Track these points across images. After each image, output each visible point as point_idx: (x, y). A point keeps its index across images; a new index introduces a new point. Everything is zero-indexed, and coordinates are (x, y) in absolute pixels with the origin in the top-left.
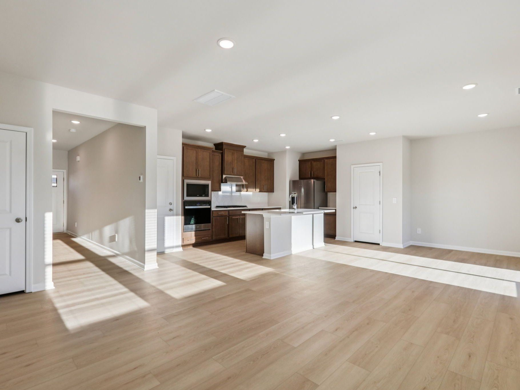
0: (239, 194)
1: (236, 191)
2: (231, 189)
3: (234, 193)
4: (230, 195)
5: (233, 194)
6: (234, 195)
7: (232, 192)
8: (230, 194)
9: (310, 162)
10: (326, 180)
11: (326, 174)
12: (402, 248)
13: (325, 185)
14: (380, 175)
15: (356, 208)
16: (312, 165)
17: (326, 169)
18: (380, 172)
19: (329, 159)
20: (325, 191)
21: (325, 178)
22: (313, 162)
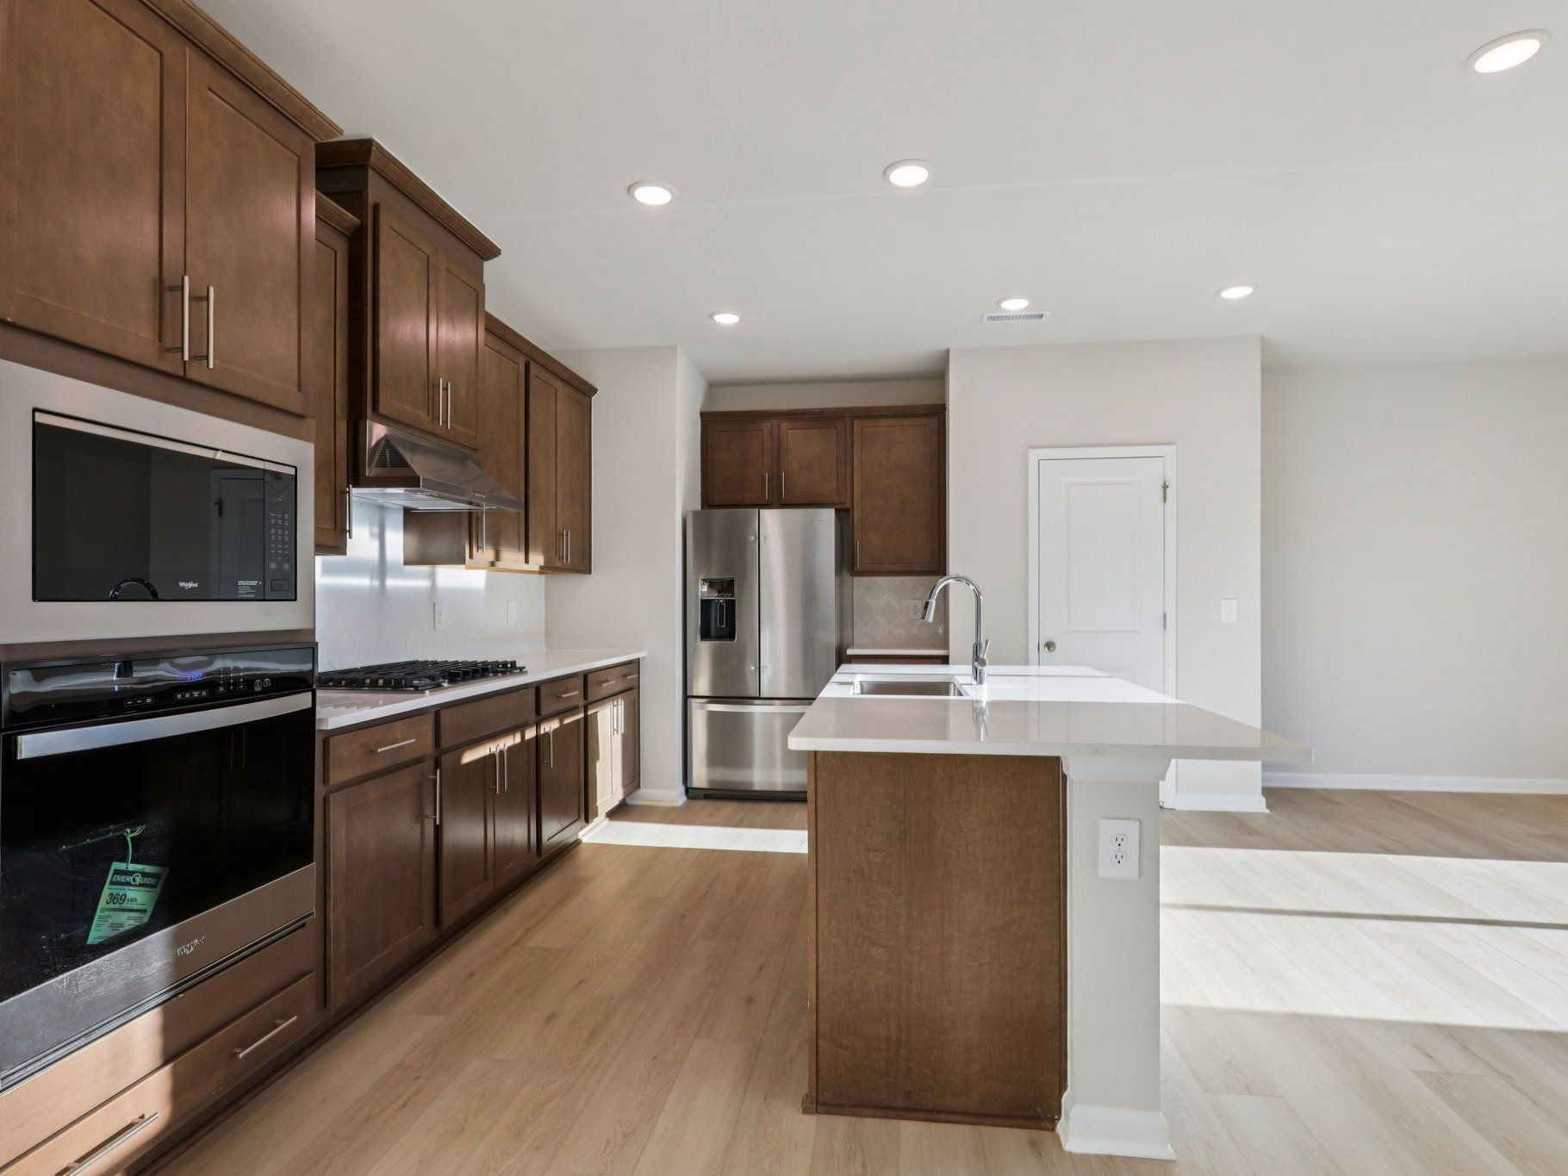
0: (424, 584)
1: (406, 563)
2: (376, 544)
3: (399, 574)
4: (371, 587)
5: (390, 582)
6: (397, 590)
7: (382, 568)
8: (372, 578)
9: (766, 426)
10: (857, 515)
11: (856, 489)
12: (1268, 811)
13: (855, 540)
14: (1165, 500)
15: (1050, 645)
16: (779, 440)
17: (856, 464)
18: (1165, 487)
19: (873, 417)
20: (856, 570)
21: (848, 506)
22: (784, 425)
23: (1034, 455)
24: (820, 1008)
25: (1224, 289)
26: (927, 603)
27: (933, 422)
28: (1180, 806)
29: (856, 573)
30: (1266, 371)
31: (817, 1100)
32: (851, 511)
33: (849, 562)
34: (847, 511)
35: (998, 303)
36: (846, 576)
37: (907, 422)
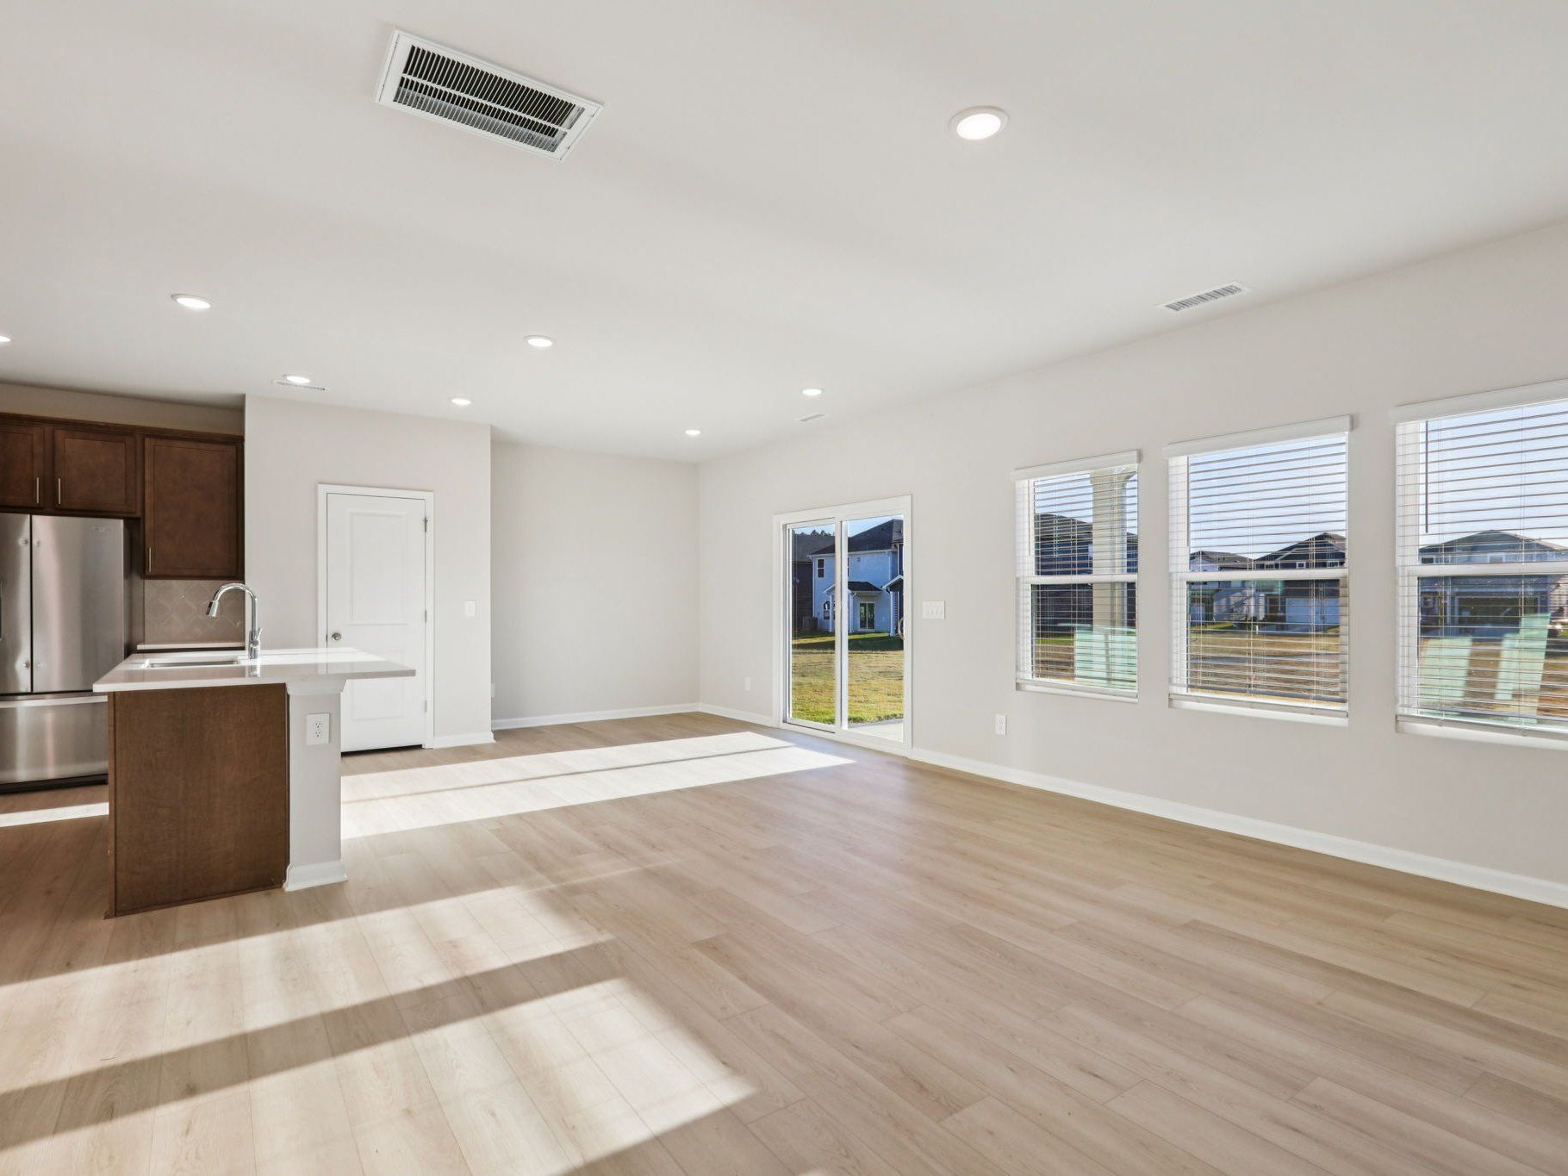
9: (36, 432)
10: (149, 525)
11: (147, 500)
12: (494, 741)
13: (147, 547)
14: (426, 531)
15: (336, 636)
16: (54, 446)
17: (148, 477)
18: (426, 521)
19: (167, 438)
20: (147, 573)
21: (139, 514)
22: (60, 434)
23: (322, 489)
24: (118, 853)
25: (456, 397)
26: (211, 604)
27: (231, 450)
28: (436, 746)
29: (145, 576)
30: (494, 443)
31: (116, 909)
32: (142, 521)
33: (137, 564)
34: (138, 519)
35: (285, 376)
36: (136, 579)
37: (203, 446)
